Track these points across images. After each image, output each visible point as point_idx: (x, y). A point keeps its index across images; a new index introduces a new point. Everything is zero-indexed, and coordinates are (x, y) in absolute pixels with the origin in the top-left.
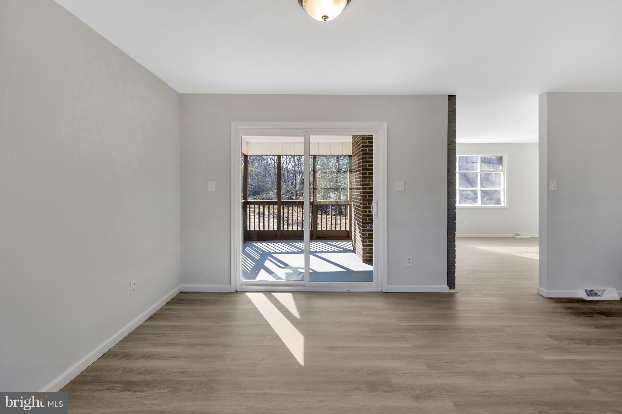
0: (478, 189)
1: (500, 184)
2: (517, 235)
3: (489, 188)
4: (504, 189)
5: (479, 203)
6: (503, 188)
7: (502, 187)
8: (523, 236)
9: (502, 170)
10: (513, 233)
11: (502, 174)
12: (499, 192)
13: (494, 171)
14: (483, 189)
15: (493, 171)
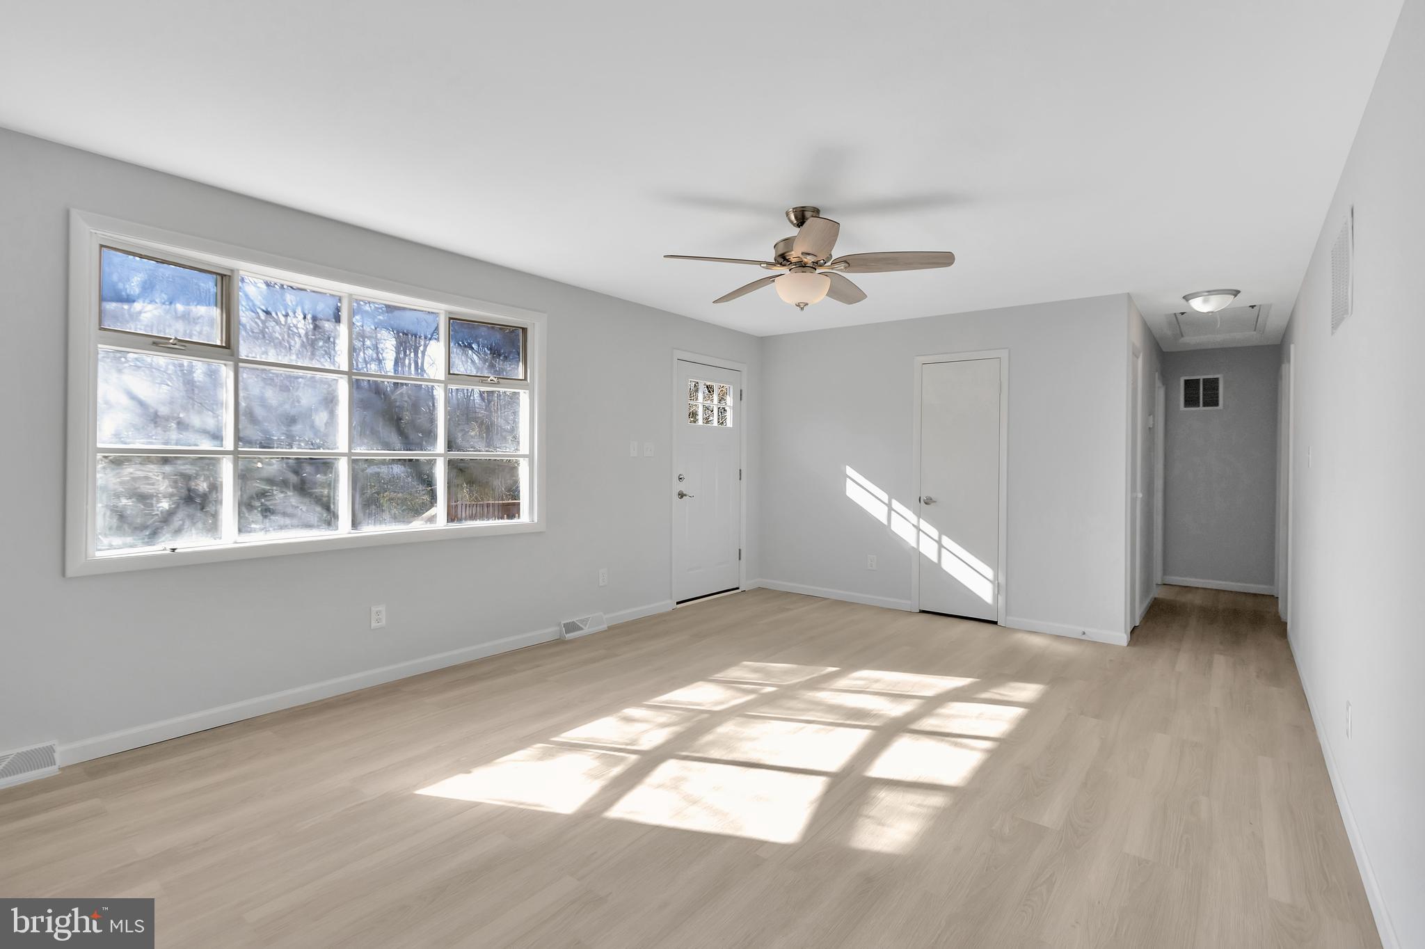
0: (438, 455)
1: (516, 439)
2: (571, 627)
3: (477, 451)
4: (530, 457)
5: (438, 518)
6: (527, 452)
7: (524, 448)
8: (587, 630)
9: (525, 379)
10: (559, 624)
11: (524, 397)
12: (510, 468)
13: (498, 383)
14: (455, 455)
15: (495, 380)
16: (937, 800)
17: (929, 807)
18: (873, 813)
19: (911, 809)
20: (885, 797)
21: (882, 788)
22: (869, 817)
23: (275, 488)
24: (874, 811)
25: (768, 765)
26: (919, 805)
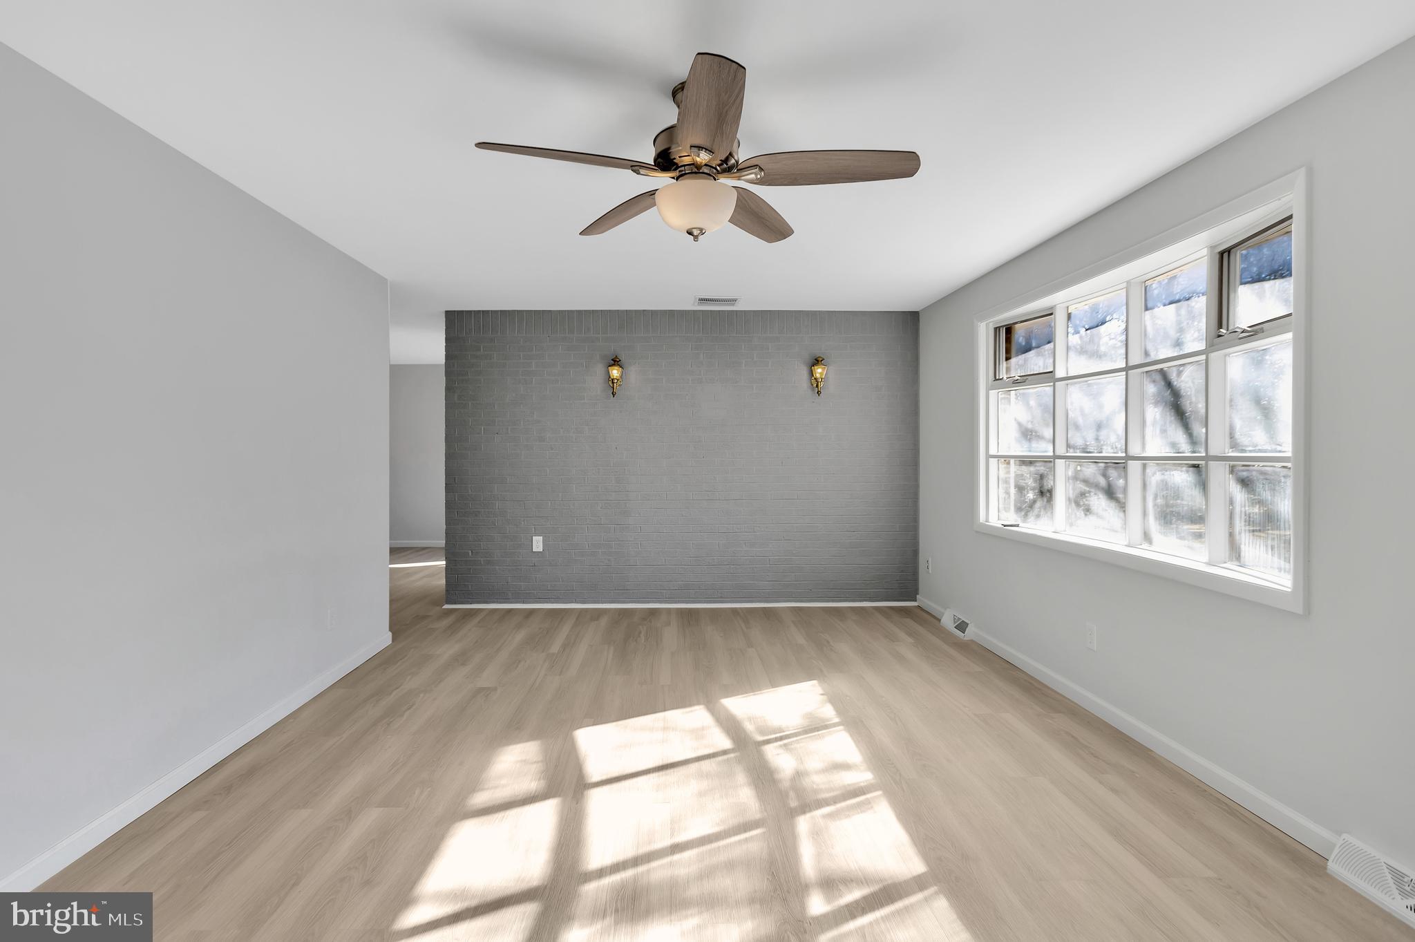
16: (480, 799)
17: (488, 789)
18: (535, 766)
19: (503, 782)
20: (531, 784)
21: (536, 792)
22: (535, 762)
23: (1092, 490)
24: (535, 768)
25: (653, 772)
26: (496, 787)
